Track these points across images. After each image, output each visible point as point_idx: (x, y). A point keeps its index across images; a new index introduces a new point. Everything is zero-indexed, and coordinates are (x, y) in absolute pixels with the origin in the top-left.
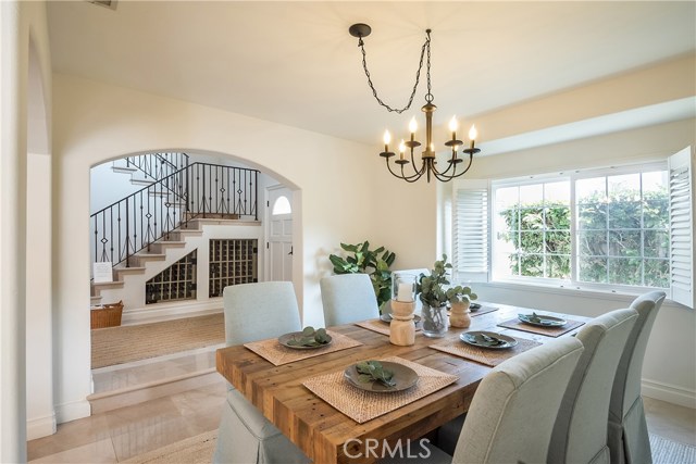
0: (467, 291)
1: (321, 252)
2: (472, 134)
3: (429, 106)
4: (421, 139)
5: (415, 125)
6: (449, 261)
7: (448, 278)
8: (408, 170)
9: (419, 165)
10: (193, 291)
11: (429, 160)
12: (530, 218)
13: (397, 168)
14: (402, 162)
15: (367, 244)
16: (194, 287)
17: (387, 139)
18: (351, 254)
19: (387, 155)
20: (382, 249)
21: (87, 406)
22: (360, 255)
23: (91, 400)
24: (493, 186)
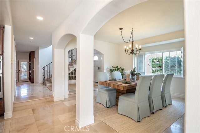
0: (139, 73)
1: (108, 68)
2: (140, 47)
3: (133, 42)
4: (131, 48)
5: (130, 46)
6: (136, 68)
7: (136, 71)
8: (129, 53)
9: (131, 52)
10: (75, 78)
11: (133, 51)
12: (155, 61)
13: (127, 52)
14: (128, 51)
15: (117, 66)
16: (76, 77)
17: (125, 47)
18: (114, 69)
19: (125, 50)
20: (121, 68)
21: (68, 96)
22: (116, 69)
23: (69, 95)
24: (146, 54)
